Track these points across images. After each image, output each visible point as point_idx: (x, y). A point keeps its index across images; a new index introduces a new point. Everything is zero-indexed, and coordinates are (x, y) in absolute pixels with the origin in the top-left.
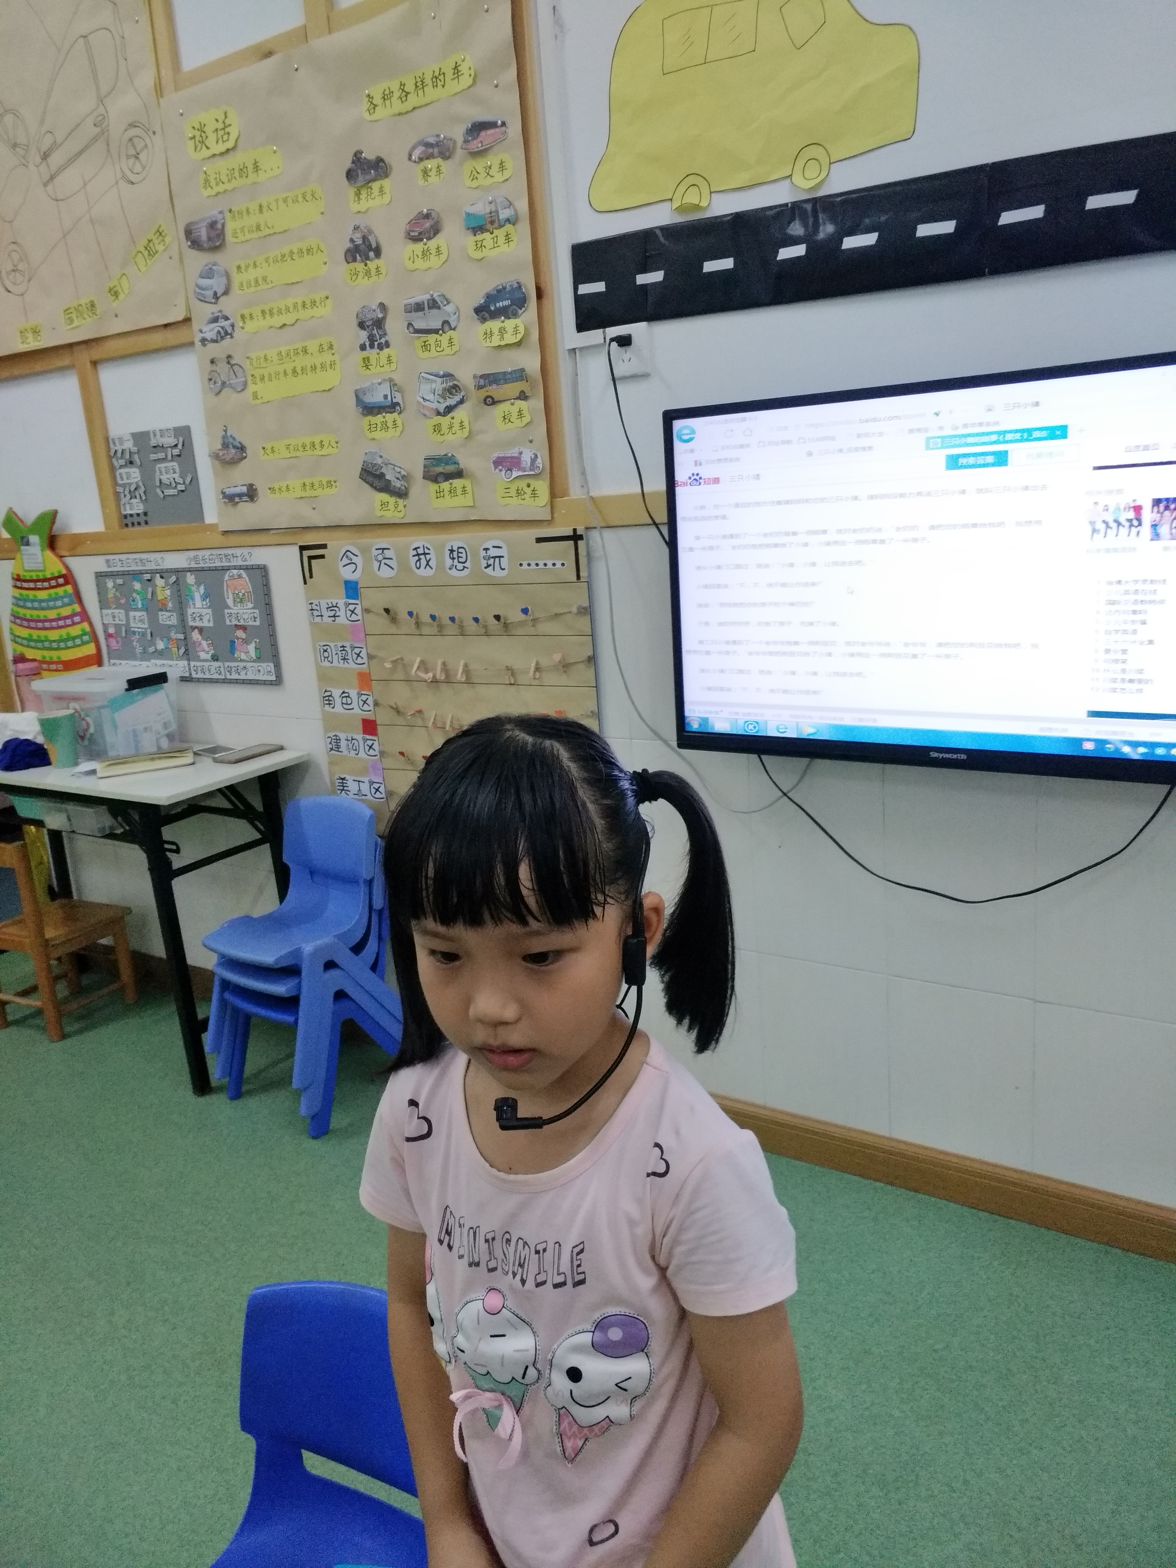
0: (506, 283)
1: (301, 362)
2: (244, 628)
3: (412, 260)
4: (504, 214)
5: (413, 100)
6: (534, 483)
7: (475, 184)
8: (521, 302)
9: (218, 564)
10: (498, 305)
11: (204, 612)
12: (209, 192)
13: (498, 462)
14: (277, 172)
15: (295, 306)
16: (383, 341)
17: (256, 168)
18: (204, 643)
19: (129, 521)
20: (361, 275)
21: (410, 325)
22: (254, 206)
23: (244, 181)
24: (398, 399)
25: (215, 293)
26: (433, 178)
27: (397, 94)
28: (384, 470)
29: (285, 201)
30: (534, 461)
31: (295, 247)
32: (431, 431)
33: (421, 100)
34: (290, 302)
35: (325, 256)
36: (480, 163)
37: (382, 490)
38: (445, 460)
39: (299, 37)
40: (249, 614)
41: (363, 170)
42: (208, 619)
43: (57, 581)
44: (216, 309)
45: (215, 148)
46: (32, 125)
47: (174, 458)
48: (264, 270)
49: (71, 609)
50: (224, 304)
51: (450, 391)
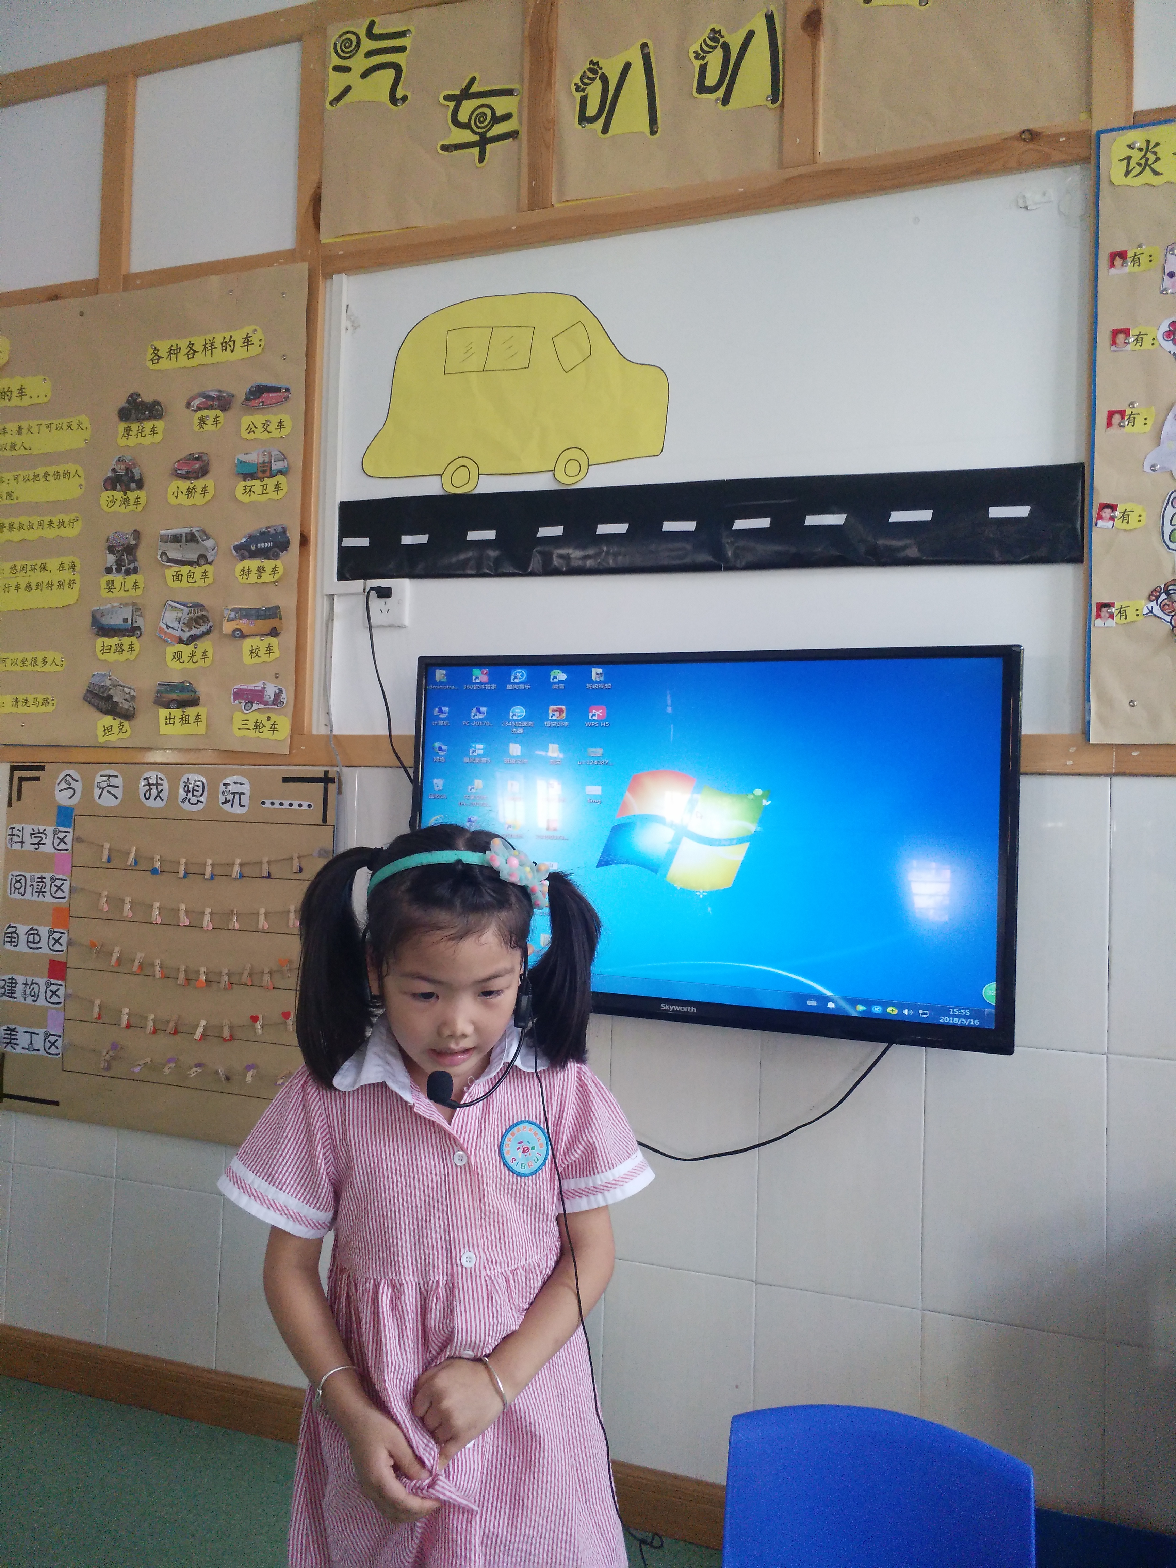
0: (269, 527)
1: (35, 578)
3: (176, 494)
4: (277, 466)
5: (200, 358)
6: (274, 717)
7: (251, 436)
8: (285, 546)
10: (259, 546)
13: (239, 695)
14: (43, 400)
15: (41, 524)
16: (132, 566)
17: (21, 392)
20: (118, 503)
21: (164, 554)
22: (12, 427)
23: (6, 402)
24: (140, 622)
26: (209, 427)
27: (184, 351)
28: (112, 692)
29: (48, 426)
30: (278, 695)
31: (51, 470)
32: (169, 656)
33: (208, 359)
34: (35, 520)
35: (82, 481)
36: (258, 419)
37: (107, 712)
38: (181, 687)
39: (90, 288)
41: (137, 410)
48: (11, 486)
51: (197, 620)
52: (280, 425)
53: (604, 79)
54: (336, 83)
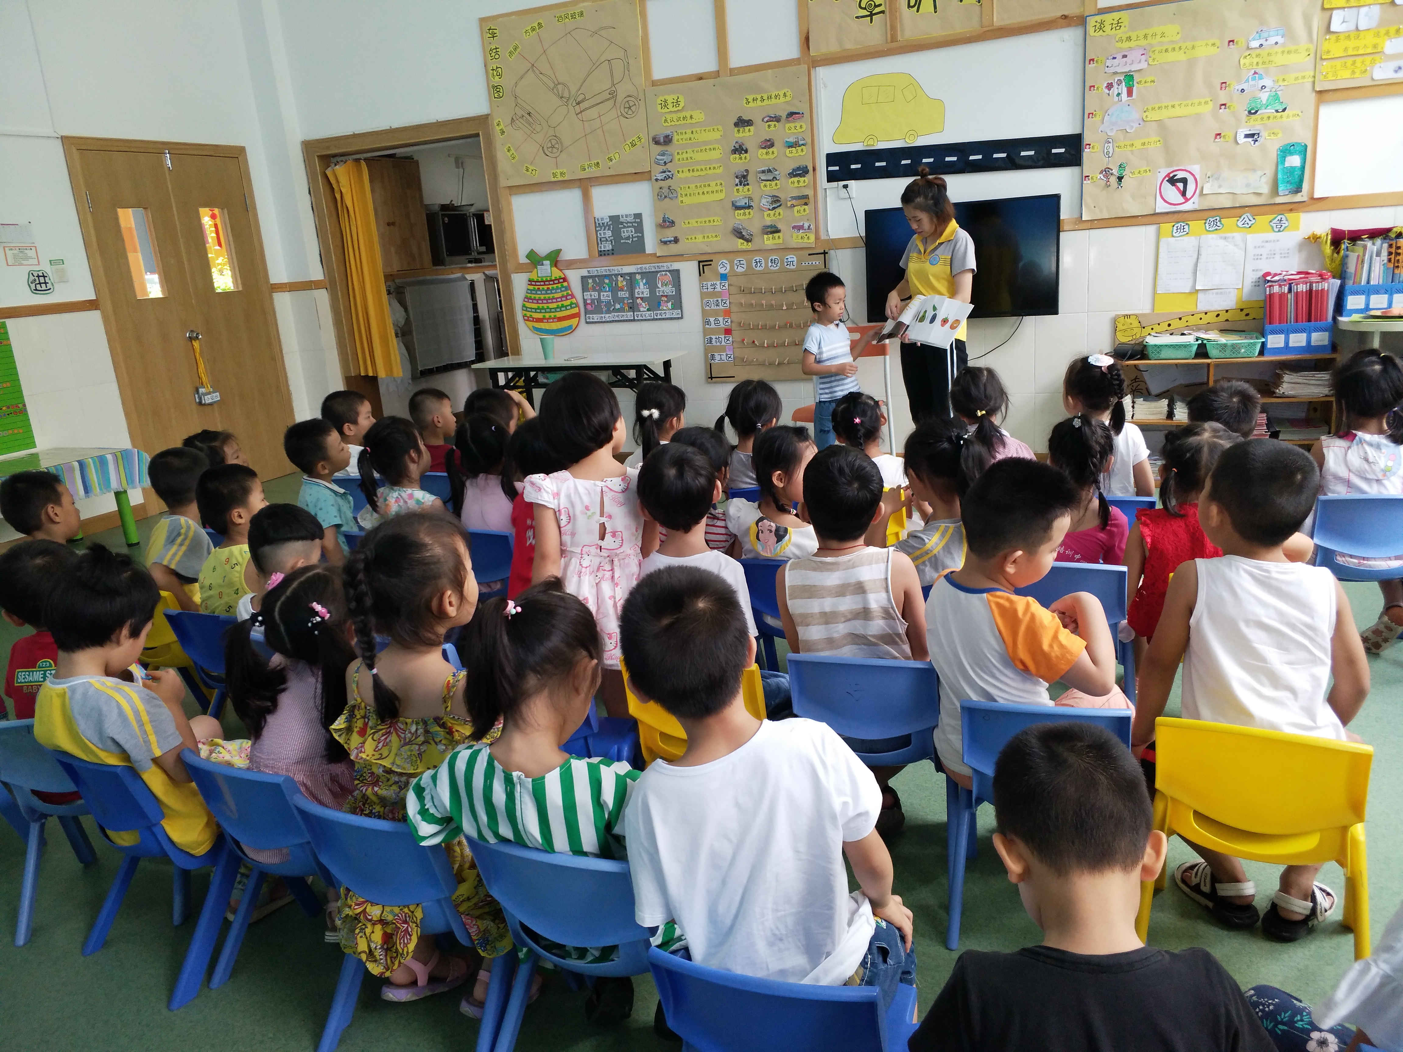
0: (800, 166)
1: (706, 190)
2: (666, 296)
3: (761, 155)
4: (801, 142)
5: (766, 102)
6: (808, 234)
7: (790, 131)
8: (807, 172)
9: (654, 270)
10: (797, 173)
11: (645, 290)
12: (666, 124)
13: (794, 228)
14: (702, 120)
15: (706, 169)
16: (746, 183)
17: (691, 117)
18: (643, 304)
19: (602, 253)
20: (738, 159)
21: (760, 178)
22: (689, 131)
23: (685, 122)
24: (752, 204)
25: (665, 162)
26: (772, 128)
27: (759, 99)
28: (742, 231)
29: (704, 130)
30: (809, 227)
31: (708, 148)
32: (766, 216)
33: (769, 102)
34: (703, 167)
35: (721, 151)
36: (792, 125)
37: (741, 239)
38: (771, 226)
39: (716, 74)
40: (669, 290)
41: (742, 123)
42: (646, 293)
43: (558, 280)
44: (664, 168)
45: (671, 109)
46: (573, 91)
47: (633, 226)
48: (691, 155)
49: (565, 293)
50: (669, 166)
51: (775, 202)
52: (801, 127)
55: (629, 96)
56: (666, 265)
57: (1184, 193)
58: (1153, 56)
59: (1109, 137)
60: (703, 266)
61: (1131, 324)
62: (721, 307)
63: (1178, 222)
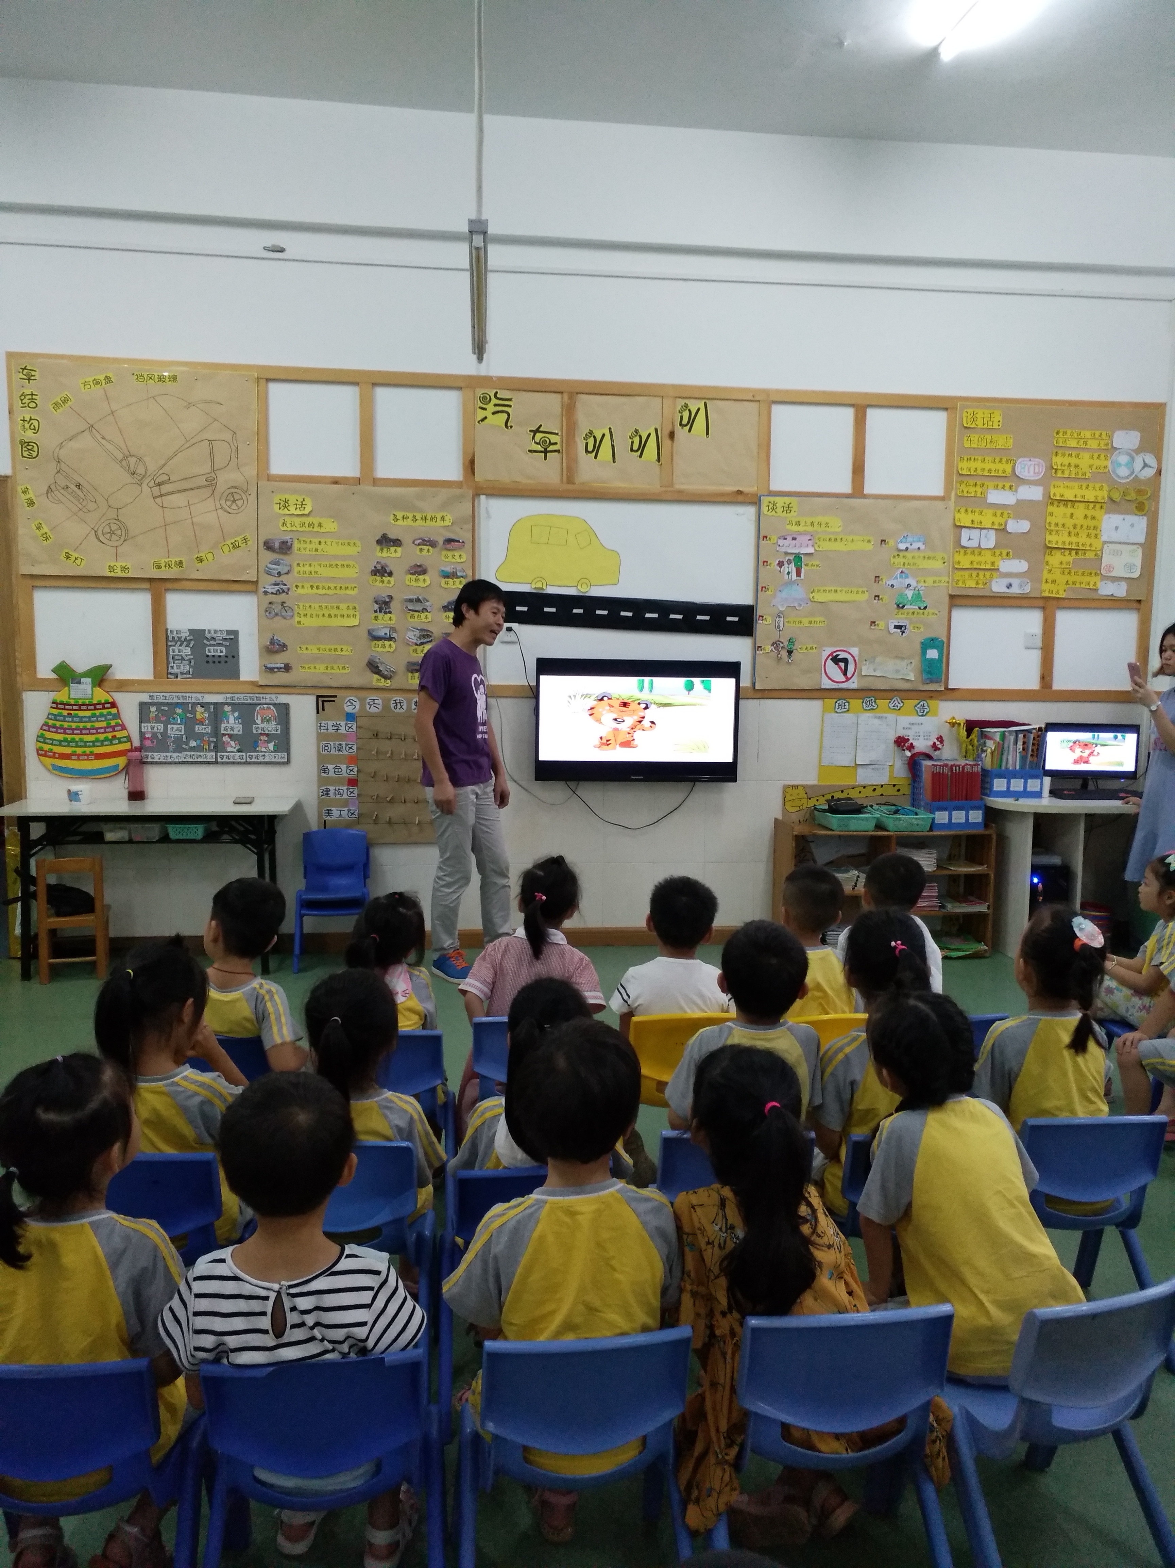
1: (334, 612)
2: (267, 735)
3: (409, 581)
4: (459, 573)
5: (419, 523)
7: (446, 559)
9: (251, 701)
12: (285, 528)
14: (333, 530)
15: (335, 588)
16: (388, 610)
17: (320, 525)
18: (233, 743)
20: (379, 582)
21: (407, 607)
22: (316, 541)
23: (311, 529)
24: (394, 635)
25: (279, 572)
26: (425, 553)
27: (411, 518)
28: (379, 665)
29: (337, 543)
31: (339, 563)
32: (411, 651)
34: (332, 585)
35: (358, 570)
36: (450, 554)
37: (375, 673)
39: (358, 481)
40: (272, 727)
41: (385, 541)
42: (238, 729)
43: (103, 705)
44: (278, 580)
45: (293, 510)
46: (152, 467)
47: (225, 646)
48: (317, 568)
49: (113, 723)
50: (284, 578)
51: (424, 636)
52: (460, 556)
53: (595, 437)
54: (481, 414)
55: (232, 487)
56: (268, 698)
57: (845, 673)
58: (819, 543)
59: (781, 612)
60: (323, 702)
61: (798, 795)
62: (345, 752)
63: (840, 699)
